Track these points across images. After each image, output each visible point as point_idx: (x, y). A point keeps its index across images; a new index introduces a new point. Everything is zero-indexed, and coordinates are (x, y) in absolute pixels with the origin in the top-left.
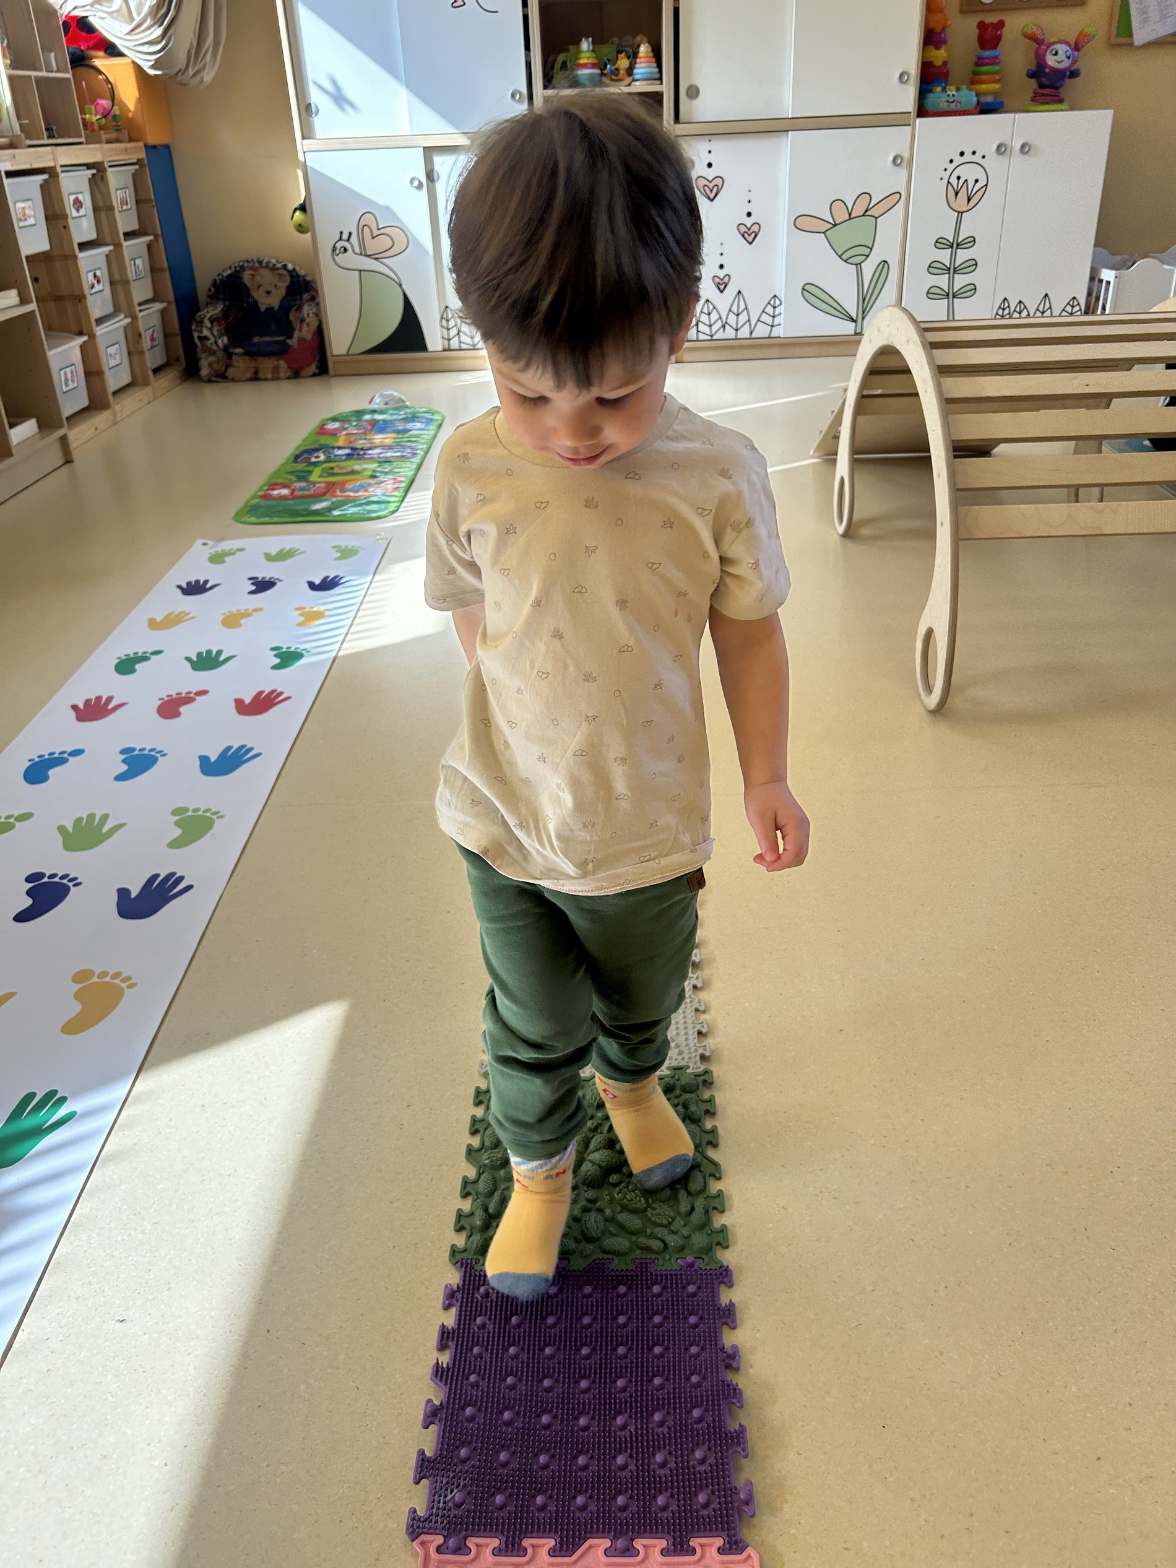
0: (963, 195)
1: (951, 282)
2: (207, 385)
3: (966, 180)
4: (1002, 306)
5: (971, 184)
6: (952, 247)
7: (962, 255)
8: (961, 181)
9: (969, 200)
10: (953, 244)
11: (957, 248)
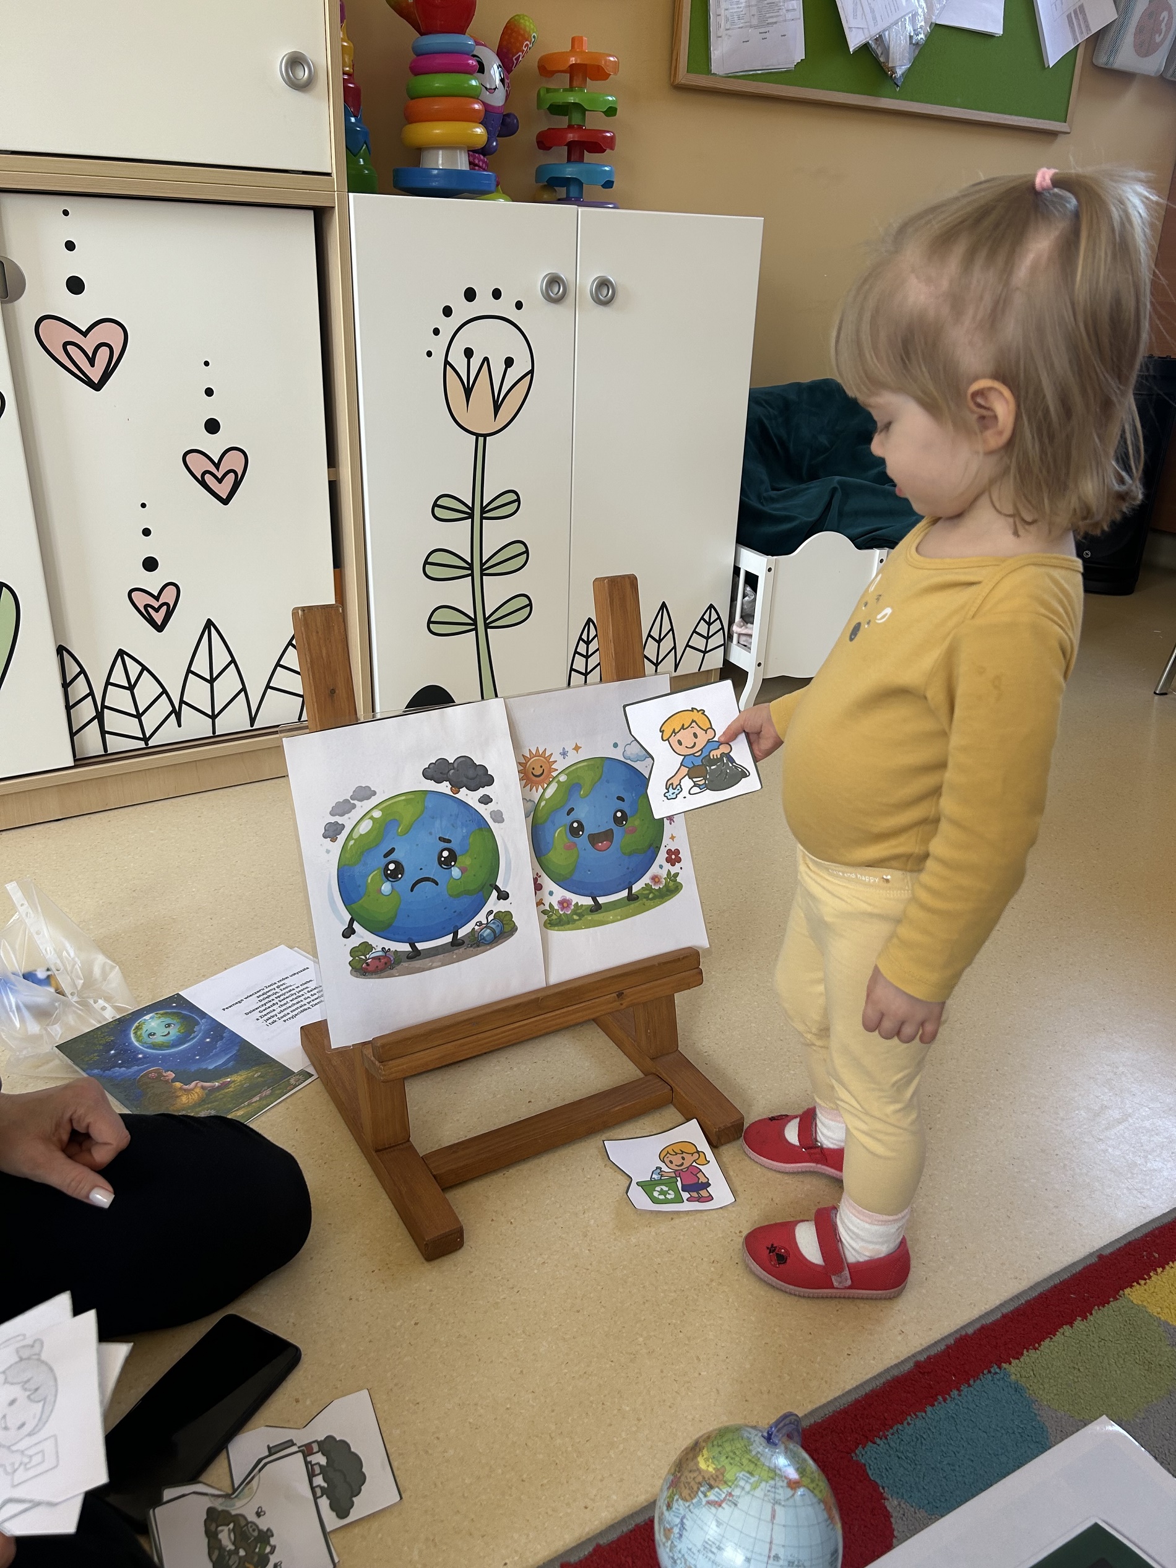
0: (482, 390)
1: (478, 595)
3: (486, 359)
4: (585, 637)
5: (498, 368)
6: (471, 516)
7: (496, 534)
8: (476, 362)
9: (497, 407)
10: (472, 509)
11: (482, 518)
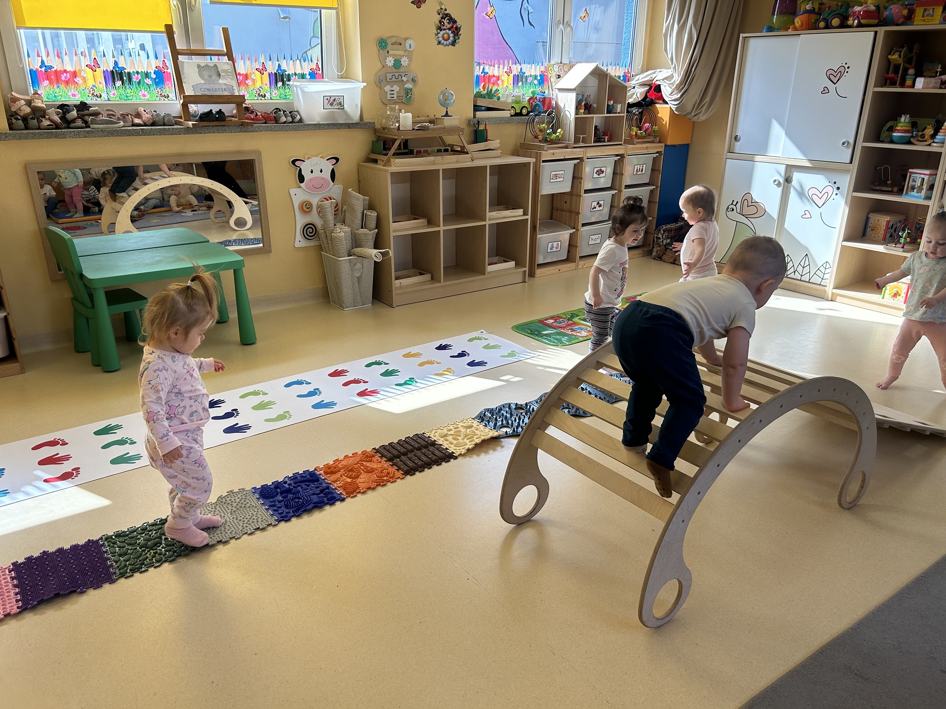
2: (653, 260)
